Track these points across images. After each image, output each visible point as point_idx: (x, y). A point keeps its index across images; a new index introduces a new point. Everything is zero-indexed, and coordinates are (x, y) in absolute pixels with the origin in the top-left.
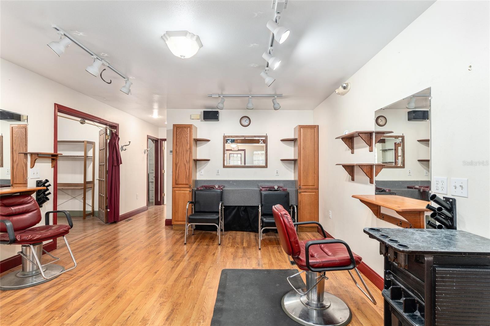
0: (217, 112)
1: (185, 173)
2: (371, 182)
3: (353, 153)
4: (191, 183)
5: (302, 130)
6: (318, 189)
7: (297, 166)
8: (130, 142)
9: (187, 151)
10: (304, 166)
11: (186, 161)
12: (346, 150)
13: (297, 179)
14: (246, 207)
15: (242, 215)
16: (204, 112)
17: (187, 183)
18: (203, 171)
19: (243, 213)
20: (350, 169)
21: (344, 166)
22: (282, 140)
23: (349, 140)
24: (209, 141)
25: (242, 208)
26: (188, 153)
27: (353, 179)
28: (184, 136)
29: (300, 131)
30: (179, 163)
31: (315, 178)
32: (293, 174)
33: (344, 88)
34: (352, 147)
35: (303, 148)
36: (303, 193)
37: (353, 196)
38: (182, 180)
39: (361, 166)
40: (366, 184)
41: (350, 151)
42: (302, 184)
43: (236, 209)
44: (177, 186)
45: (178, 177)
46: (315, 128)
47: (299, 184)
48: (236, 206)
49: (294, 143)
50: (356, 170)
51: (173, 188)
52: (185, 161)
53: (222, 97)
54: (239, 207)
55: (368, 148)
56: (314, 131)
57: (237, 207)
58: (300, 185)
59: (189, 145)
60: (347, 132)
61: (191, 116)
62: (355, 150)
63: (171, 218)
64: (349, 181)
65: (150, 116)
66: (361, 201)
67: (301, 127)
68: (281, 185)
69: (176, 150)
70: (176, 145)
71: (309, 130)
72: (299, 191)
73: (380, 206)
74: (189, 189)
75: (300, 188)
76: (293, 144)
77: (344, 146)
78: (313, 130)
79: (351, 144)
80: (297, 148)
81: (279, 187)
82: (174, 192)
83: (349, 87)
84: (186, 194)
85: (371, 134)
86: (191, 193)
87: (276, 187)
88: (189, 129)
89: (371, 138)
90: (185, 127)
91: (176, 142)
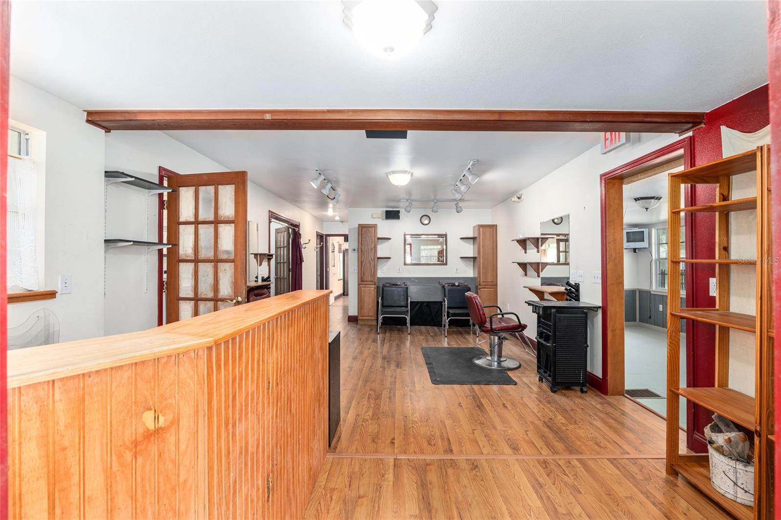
0: (399, 212)
1: (370, 271)
2: (539, 276)
3: (526, 253)
4: (376, 281)
5: (481, 229)
6: (497, 285)
7: (476, 263)
8: (309, 240)
9: (372, 249)
10: (483, 263)
11: (372, 259)
12: (521, 250)
13: (476, 276)
14: (429, 303)
15: (425, 310)
16: (386, 211)
17: (372, 280)
18: (384, 268)
19: (426, 307)
20: (523, 266)
21: (519, 264)
22: (461, 239)
23: (523, 243)
24: (390, 239)
25: (425, 304)
26: (373, 252)
27: (526, 275)
28: (369, 235)
29: (479, 230)
30: (364, 262)
31: (494, 275)
32: (472, 271)
33: (519, 198)
34: (525, 249)
35: (482, 247)
36: (482, 289)
37: (524, 287)
38: (368, 277)
39: (531, 264)
40: (535, 278)
41: (524, 251)
42: (481, 281)
43: (419, 305)
44: (362, 283)
45: (364, 274)
46: (494, 227)
47: (478, 280)
48: (419, 302)
49: (474, 241)
50: (528, 267)
51: (359, 285)
52: (370, 258)
53: (409, 201)
54: (422, 303)
55: (536, 250)
56: (493, 231)
57: (420, 304)
58: (480, 282)
59: (373, 244)
60: (521, 237)
61: (372, 215)
62: (527, 251)
63: (356, 315)
64: (523, 276)
65: (325, 213)
66: (531, 290)
67: (480, 226)
68: (462, 282)
69: (361, 249)
70: (362, 243)
71: (488, 229)
72: (479, 287)
73: (544, 292)
74: (374, 286)
75: (480, 284)
76: (472, 242)
77: (519, 247)
78: (492, 229)
79: (524, 245)
80: (476, 246)
81: (459, 283)
82: (359, 289)
83: (522, 198)
84: (371, 291)
85: (538, 239)
86: (376, 290)
87: (457, 284)
88: (373, 228)
89: (538, 243)
90: (370, 227)
91: (362, 241)
